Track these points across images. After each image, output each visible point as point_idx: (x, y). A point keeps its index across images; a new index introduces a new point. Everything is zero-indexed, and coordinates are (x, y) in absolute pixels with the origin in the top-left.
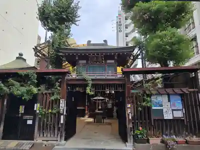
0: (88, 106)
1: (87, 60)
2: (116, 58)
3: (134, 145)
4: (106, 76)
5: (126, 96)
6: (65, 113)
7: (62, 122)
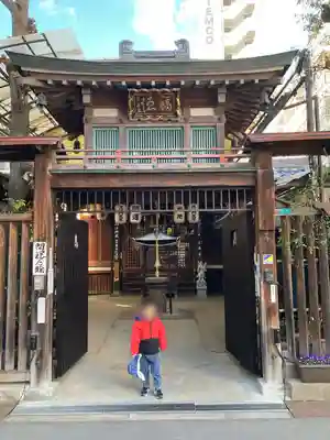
0: (120, 260)
1: (123, 108)
2: (222, 99)
3: (287, 388)
4: (190, 162)
5: (261, 226)
6: (50, 290)
7: (41, 319)
